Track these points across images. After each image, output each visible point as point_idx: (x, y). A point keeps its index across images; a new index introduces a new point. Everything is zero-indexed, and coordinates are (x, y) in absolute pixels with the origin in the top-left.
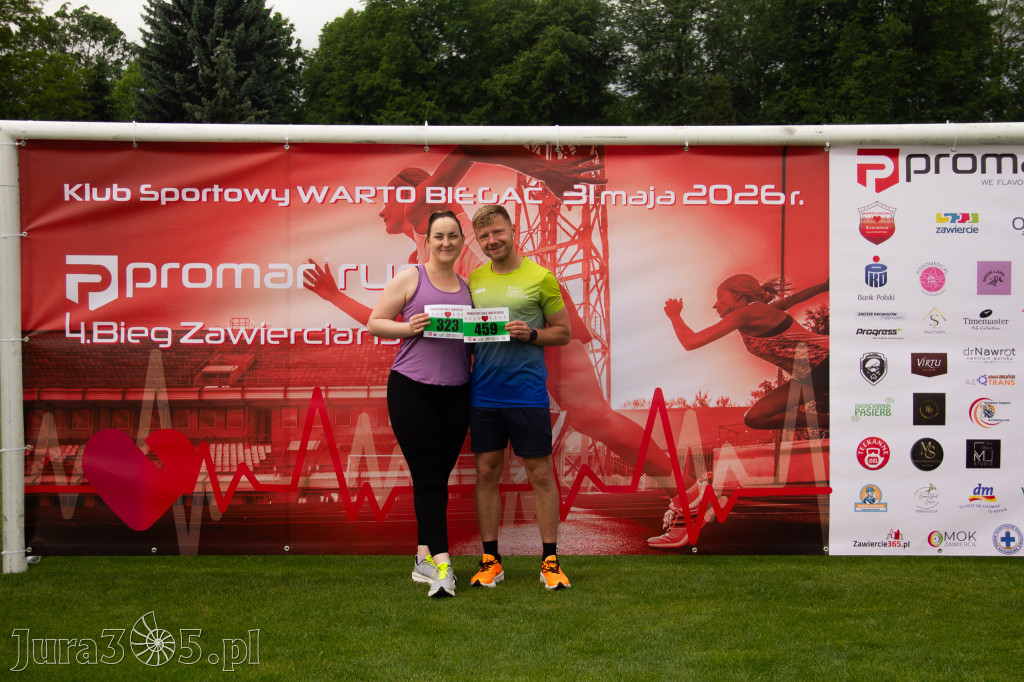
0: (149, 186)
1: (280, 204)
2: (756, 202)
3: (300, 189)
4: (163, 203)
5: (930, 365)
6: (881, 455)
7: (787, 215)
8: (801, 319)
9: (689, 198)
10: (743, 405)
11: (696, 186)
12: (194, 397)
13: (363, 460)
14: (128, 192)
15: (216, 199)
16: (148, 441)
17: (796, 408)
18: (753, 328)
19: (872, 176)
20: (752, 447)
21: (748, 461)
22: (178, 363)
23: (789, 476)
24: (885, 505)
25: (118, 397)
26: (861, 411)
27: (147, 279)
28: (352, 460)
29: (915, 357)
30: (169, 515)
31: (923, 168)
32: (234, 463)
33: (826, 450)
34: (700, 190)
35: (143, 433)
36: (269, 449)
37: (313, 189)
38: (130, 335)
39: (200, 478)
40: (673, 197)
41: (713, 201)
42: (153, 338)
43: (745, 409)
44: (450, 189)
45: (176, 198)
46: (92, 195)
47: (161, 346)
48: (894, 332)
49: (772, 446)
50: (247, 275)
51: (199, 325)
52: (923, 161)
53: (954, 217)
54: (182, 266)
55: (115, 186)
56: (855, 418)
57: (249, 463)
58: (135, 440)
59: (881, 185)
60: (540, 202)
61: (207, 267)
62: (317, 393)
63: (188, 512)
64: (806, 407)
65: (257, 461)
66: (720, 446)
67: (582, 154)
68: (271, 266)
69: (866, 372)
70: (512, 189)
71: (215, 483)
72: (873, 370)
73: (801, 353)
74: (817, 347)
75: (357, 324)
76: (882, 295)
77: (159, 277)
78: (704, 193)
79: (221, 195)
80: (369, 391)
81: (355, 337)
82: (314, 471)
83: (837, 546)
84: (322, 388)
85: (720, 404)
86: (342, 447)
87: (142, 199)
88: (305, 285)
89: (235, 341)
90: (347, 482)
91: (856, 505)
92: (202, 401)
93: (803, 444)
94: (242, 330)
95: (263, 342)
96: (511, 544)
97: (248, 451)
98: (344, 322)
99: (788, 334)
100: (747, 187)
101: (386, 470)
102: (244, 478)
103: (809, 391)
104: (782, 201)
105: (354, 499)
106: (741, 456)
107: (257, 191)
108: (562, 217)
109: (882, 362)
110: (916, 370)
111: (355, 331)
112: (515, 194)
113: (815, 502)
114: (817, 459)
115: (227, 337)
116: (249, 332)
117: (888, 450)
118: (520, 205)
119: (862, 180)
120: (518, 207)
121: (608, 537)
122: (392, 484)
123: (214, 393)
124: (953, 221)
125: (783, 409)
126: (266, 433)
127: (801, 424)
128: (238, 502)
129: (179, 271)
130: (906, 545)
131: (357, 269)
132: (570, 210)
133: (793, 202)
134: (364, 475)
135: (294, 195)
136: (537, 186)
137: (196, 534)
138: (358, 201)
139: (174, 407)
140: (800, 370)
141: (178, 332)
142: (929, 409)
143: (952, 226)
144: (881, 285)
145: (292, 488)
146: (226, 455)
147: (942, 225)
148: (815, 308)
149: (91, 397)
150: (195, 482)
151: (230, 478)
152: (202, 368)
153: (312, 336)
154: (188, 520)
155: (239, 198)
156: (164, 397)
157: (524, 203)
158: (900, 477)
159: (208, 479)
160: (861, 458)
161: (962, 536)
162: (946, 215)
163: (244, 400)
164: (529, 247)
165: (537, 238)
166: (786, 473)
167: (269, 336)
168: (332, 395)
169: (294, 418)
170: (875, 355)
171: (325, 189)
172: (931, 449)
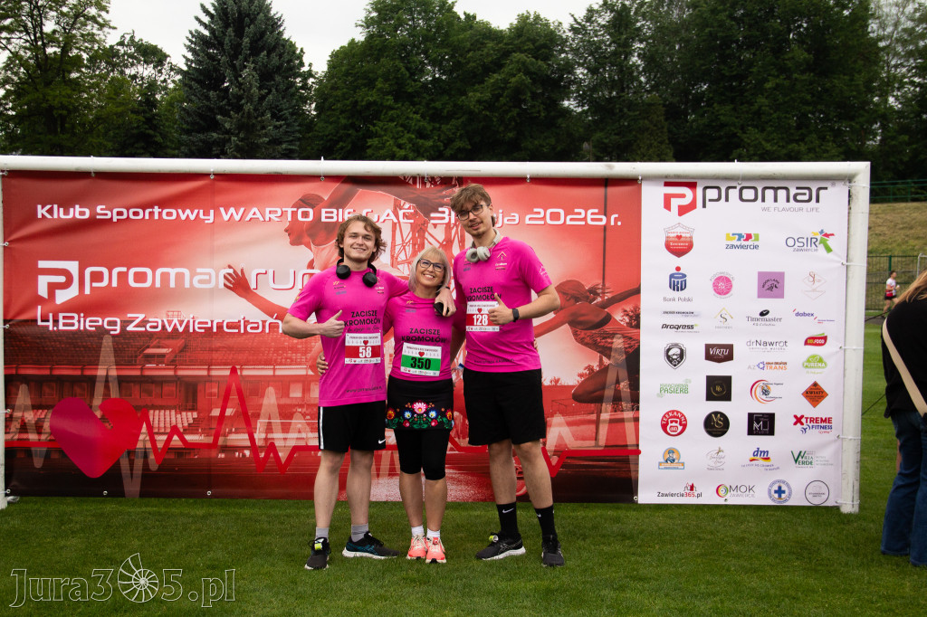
0: (104, 207)
1: (206, 222)
2: (583, 223)
3: (222, 209)
4: (115, 220)
5: (719, 353)
6: (681, 424)
7: (607, 233)
8: (619, 316)
9: (530, 219)
10: (571, 384)
11: (536, 210)
12: (137, 373)
13: (269, 424)
14: (87, 211)
15: (156, 217)
16: (101, 407)
17: (613, 387)
18: (580, 323)
19: (675, 203)
20: (578, 418)
21: (574, 428)
22: (125, 346)
23: (607, 440)
24: (683, 464)
25: (78, 373)
26: (664, 390)
27: (101, 280)
28: (260, 424)
29: (708, 347)
30: (117, 466)
31: (716, 197)
32: (168, 425)
33: (636, 420)
34: (539, 213)
35: (97, 401)
36: (195, 415)
37: (232, 210)
38: (88, 323)
39: (141, 437)
40: (517, 218)
41: (549, 221)
42: (106, 326)
43: (573, 387)
44: (341, 210)
45: (125, 216)
46: (59, 214)
47: (112, 333)
48: (692, 327)
49: (593, 417)
50: (180, 277)
51: (141, 316)
52: (716, 191)
53: (740, 236)
54: (128, 270)
55: (77, 206)
56: (660, 395)
57: (180, 426)
58: (91, 407)
59: (683, 210)
60: (412, 221)
61: (148, 271)
62: (234, 371)
63: (132, 463)
64: (621, 386)
65: (186, 424)
66: (552, 416)
67: (445, 184)
68: (199, 270)
69: (669, 358)
70: (389, 211)
71: (153, 441)
72: (675, 357)
73: (618, 343)
74: (630, 338)
75: (265, 317)
76: (683, 297)
77: (110, 278)
78: (542, 215)
79: (160, 214)
80: (274, 369)
81: (264, 327)
82: (230, 432)
83: (645, 496)
84: (237, 367)
85: (553, 383)
86: (253, 414)
87: (98, 217)
88: (225, 285)
89: (170, 329)
90: (257, 441)
91: (660, 464)
92: (142, 376)
93: (618, 415)
94: (175, 321)
95: (191, 331)
96: (386, 492)
97: (179, 416)
98: (256, 315)
99: (608, 328)
100: (576, 210)
101: (288, 432)
102: (175, 438)
103: (624, 373)
104: (604, 223)
105: (262, 455)
106: (569, 424)
107: (188, 211)
108: (429, 234)
109: (682, 351)
110: (709, 357)
111: (264, 322)
112: (391, 214)
113: (627, 462)
114: (629, 426)
115: (163, 326)
116: (181, 322)
117: (686, 420)
118: (396, 224)
119: (667, 206)
120: (394, 225)
121: (463, 487)
122: (293, 443)
123: (152, 370)
124: (739, 240)
125: (603, 388)
126: (193, 402)
127: (617, 399)
128: (171, 456)
129: (126, 274)
130: (699, 495)
131: (266, 273)
132: (435, 227)
133: (612, 223)
134: (270, 436)
135: (217, 214)
136: (409, 208)
137: (138, 481)
138: (267, 219)
139: (122, 380)
140: (617, 356)
141: (125, 321)
142: (718, 389)
143: (738, 243)
144: (682, 289)
145: (214, 445)
146: (162, 419)
147: (730, 243)
148: (629, 308)
149: (57, 372)
150: (137, 440)
151: (165, 437)
152: (143, 350)
153: (229, 326)
154: (132, 470)
155: (174, 217)
156: (113, 373)
157: (399, 222)
158: (695, 442)
159: (148, 438)
160: (664, 427)
161: (743, 489)
162: (733, 234)
163: (176, 376)
164: (402, 257)
165: (409, 249)
166: (605, 438)
167: (197, 326)
168: (245, 373)
169: (215, 390)
170: (676, 345)
171: (242, 210)
172: (720, 420)
